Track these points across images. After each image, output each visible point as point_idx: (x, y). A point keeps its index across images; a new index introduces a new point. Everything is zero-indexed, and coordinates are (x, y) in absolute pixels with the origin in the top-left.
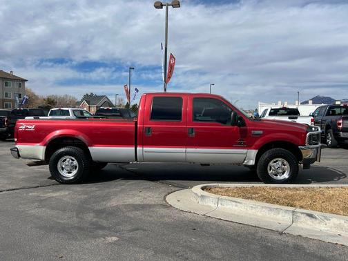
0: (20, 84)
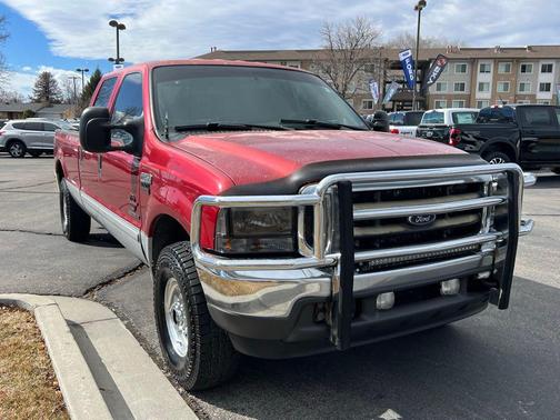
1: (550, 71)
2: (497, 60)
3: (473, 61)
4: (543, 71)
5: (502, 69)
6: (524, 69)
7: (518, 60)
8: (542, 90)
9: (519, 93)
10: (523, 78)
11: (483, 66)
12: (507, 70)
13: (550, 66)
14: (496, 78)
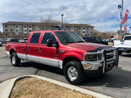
0: (92, 28)
1: (84, 29)
2: (75, 27)
3: (70, 27)
4: (83, 29)
5: (75, 28)
6: (80, 28)
7: (79, 27)
8: (83, 33)
9: (79, 33)
10: (79, 30)
11: (72, 28)
12: (76, 29)
13: (84, 28)
14: (75, 30)
